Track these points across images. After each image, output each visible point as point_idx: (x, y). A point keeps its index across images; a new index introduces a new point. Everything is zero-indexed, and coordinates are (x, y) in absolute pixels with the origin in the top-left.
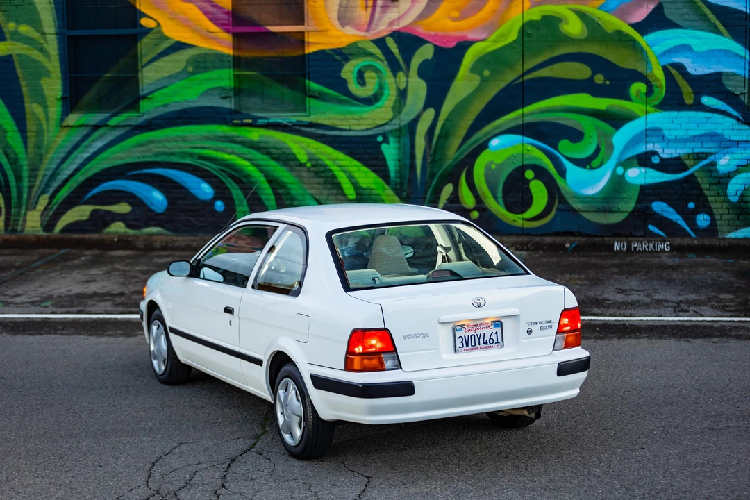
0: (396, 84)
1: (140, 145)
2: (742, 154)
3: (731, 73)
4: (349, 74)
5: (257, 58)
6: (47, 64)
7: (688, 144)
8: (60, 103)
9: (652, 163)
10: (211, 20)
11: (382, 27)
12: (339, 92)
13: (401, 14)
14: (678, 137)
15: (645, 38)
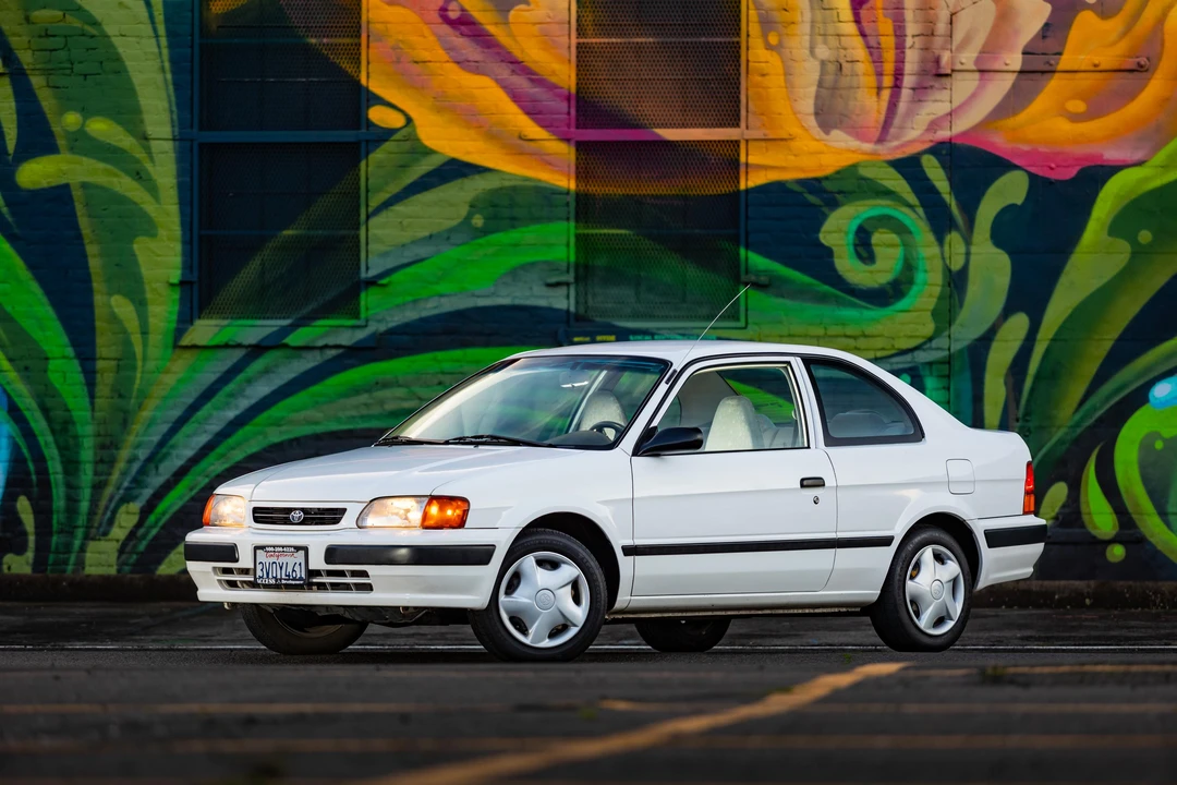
0: (943, 258)
1: (356, 391)
4: (837, 235)
5: (631, 197)
6: (150, 207)
8: (176, 295)
10: (528, 113)
11: (914, 133)
12: (812, 276)
13: (956, 104)
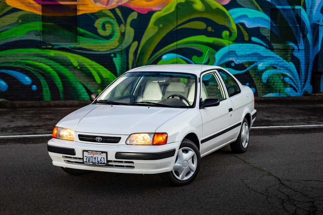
0: (120, 30)
2: (268, 62)
3: (263, 27)
4: (98, 25)
7: (247, 58)
9: (232, 66)
11: (114, 4)
12: (93, 33)
14: (242, 55)
15: (229, 11)
